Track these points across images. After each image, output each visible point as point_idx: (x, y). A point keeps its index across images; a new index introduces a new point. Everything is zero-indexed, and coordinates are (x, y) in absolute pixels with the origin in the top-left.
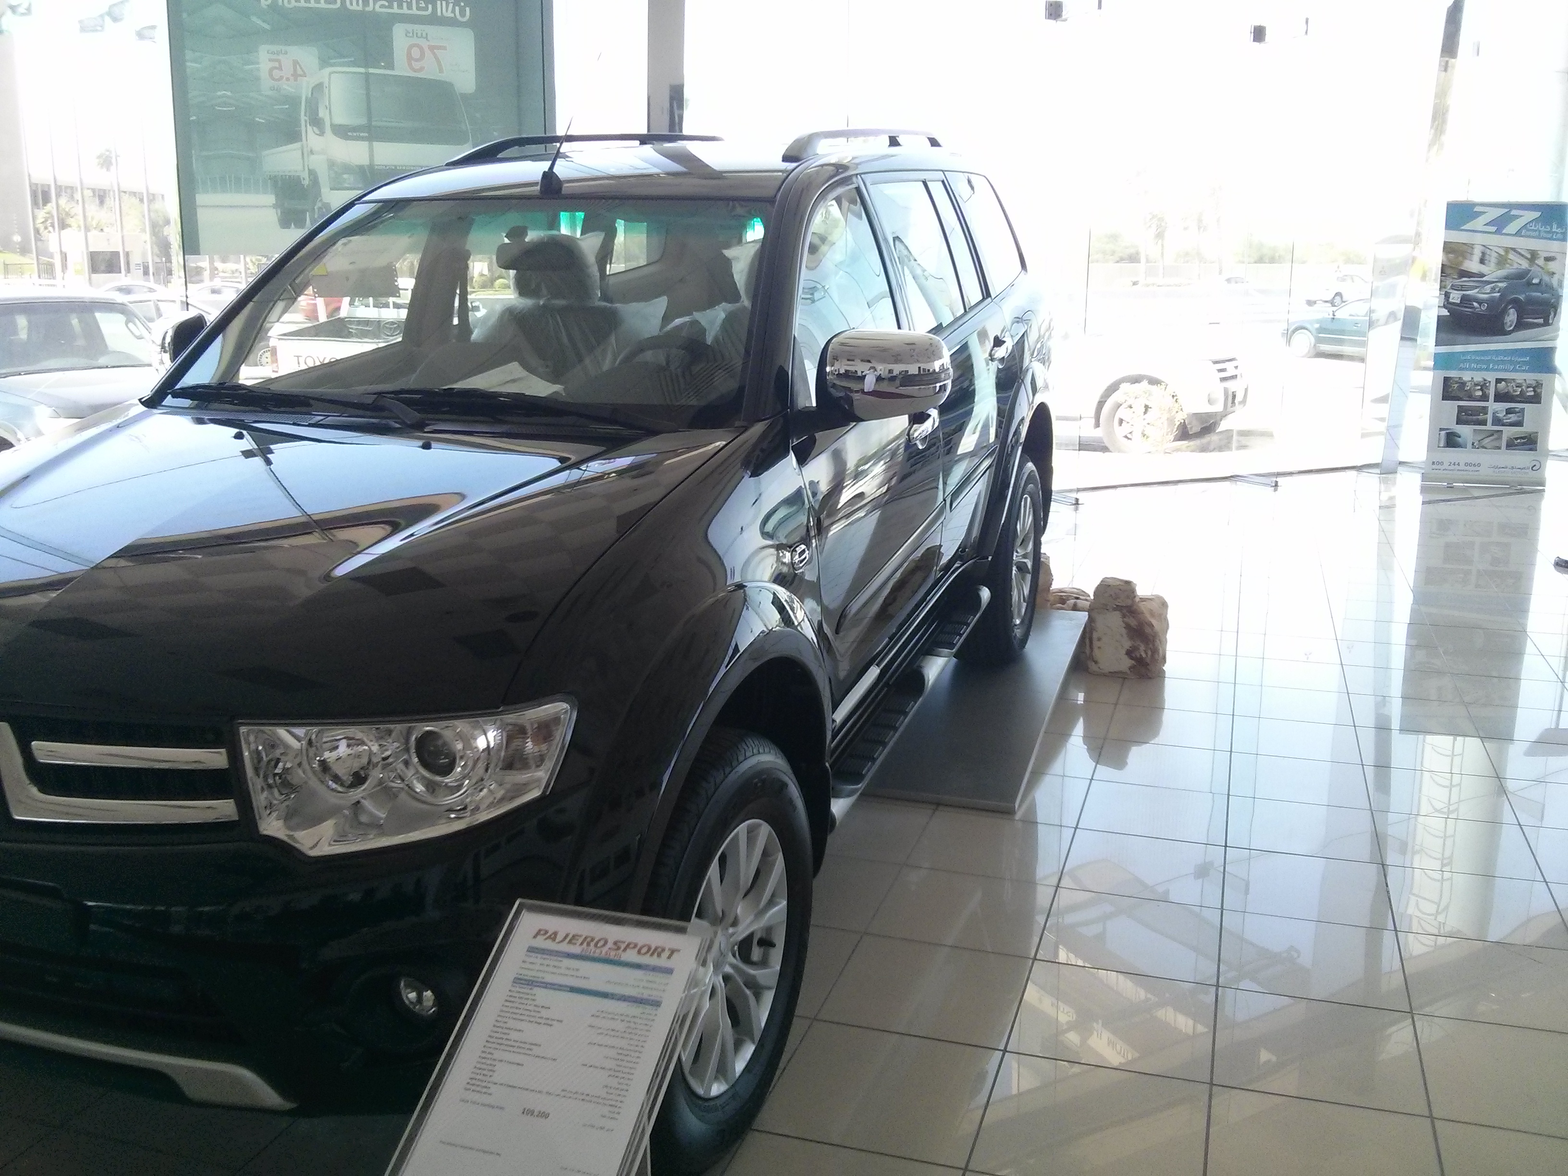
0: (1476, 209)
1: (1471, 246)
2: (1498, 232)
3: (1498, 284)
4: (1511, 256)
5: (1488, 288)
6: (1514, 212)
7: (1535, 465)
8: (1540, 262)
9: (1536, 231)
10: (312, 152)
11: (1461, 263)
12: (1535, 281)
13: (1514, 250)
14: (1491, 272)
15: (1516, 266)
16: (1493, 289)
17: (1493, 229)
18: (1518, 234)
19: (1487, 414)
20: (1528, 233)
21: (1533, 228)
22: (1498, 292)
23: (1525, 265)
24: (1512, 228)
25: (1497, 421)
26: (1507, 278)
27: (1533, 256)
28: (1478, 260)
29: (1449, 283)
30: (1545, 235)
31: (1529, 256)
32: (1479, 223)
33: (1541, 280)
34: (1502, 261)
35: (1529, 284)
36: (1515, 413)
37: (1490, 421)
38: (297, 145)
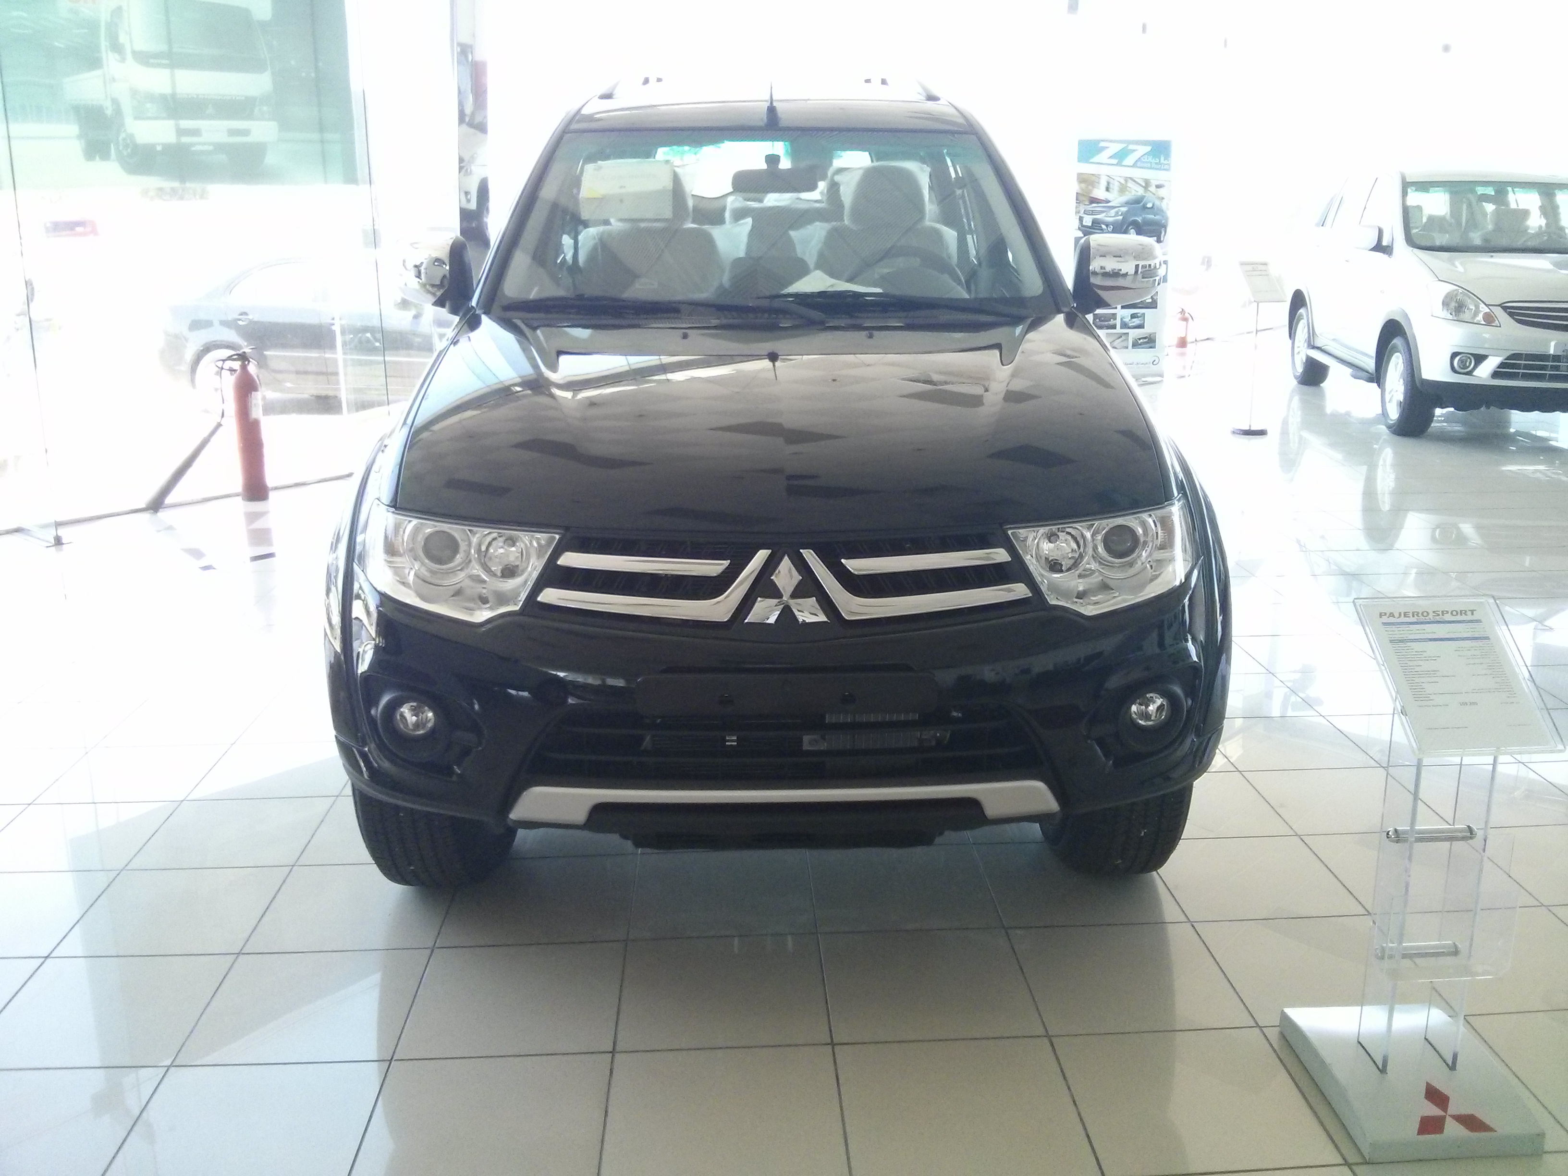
0: (1102, 144)
1: (1098, 176)
2: (1119, 164)
3: (1120, 208)
4: (1130, 184)
5: (1113, 212)
6: (1131, 147)
7: (1154, 361)
8: (1152, 189)
9: (1148, 162)
10: (114, 80)
11: (1091, 191)
12: (1149, 205)
13: (1131, 179)
14: (1116, 198)
15: (1134, 193)
16: (1117, 213)
17: (1115, 161)
18: (1134, 166)
19: (1116, 319)
20: (1142, 165)
21: (1146, 160)
22: (1121, 215)
23: (1140, 192)
24: (1130, 160)
25: (1124, 325)
26: (1127, 203)
27: (1147, 184)
28: (1104, 189)
29: (1082, 209)
30: (1156, 166)
31: (1144, 185)
32: (1103, 157)
33: (1153, 205)
34: (1123, 189)
35: (1145, 207)
36: (1138, 317)
37: (1118, 326)
38: (98, 72)
